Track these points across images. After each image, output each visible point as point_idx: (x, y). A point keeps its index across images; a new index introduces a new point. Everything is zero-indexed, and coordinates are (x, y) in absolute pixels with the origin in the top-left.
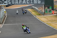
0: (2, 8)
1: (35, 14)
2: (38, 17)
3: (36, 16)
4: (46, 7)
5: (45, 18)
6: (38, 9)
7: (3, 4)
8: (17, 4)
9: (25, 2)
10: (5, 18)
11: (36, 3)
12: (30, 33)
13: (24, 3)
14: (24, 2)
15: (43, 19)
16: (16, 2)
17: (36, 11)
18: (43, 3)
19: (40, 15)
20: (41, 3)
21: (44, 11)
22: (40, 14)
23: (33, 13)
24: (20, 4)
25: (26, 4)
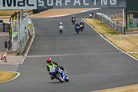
0: (23, 17)
1: (103, 31)
2: (110, 39)
3: (105, 37)
4: (129, 13)
5: (128, 40)
6: (109, 19)
7: (26, 7)
8: (59, 7)
9: (79, 2)
10: (29, 40)
11: (106, 4)
12: (67, 81)
13: (77, 4)
14: (75, 2)
15: (121, 43)
16: (57, 2)
17: (105, 23)
18: (123, 5)
19: (114, 33)
20: (118, 3)
21: (124, 24)
22: (116, 31)
23: (99, 29)
24: (66, 7)
25: (82, 6)
